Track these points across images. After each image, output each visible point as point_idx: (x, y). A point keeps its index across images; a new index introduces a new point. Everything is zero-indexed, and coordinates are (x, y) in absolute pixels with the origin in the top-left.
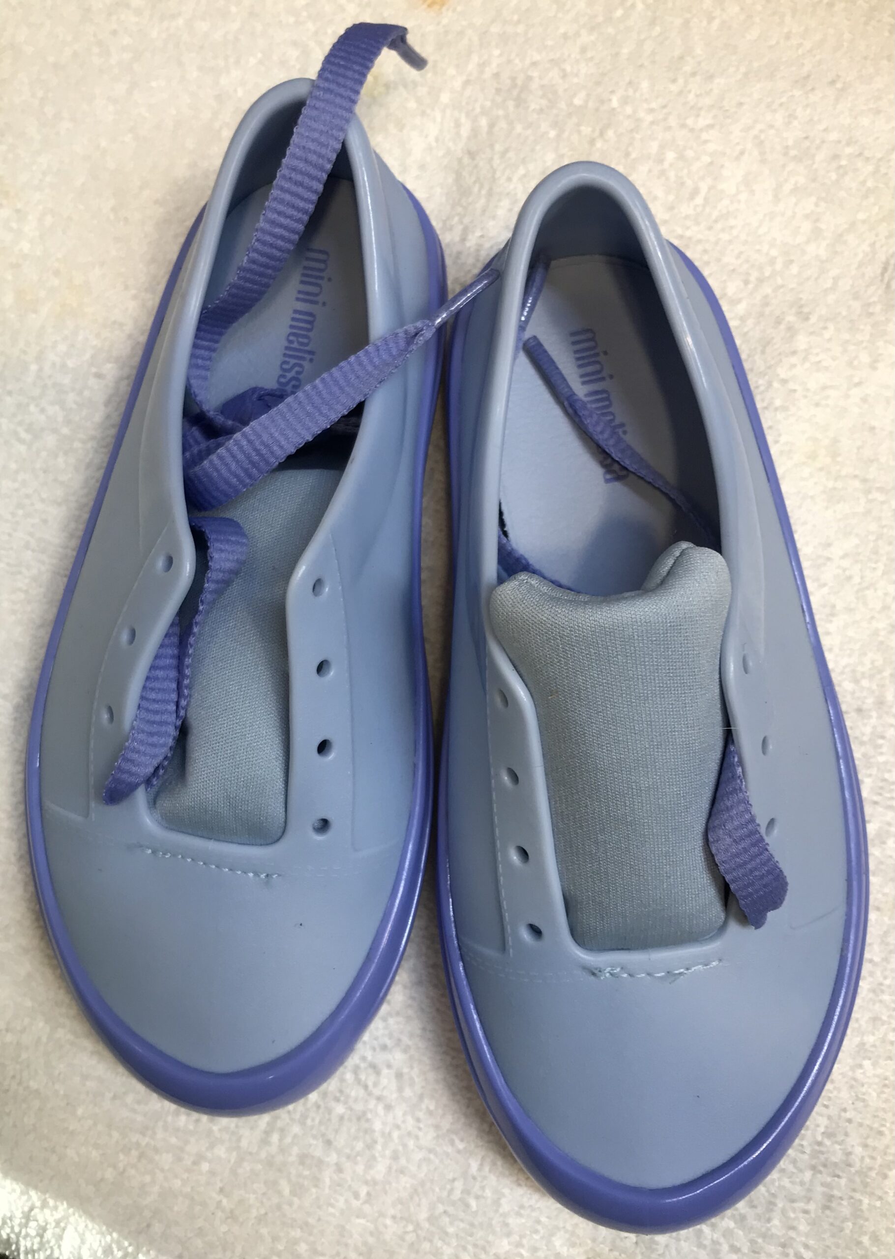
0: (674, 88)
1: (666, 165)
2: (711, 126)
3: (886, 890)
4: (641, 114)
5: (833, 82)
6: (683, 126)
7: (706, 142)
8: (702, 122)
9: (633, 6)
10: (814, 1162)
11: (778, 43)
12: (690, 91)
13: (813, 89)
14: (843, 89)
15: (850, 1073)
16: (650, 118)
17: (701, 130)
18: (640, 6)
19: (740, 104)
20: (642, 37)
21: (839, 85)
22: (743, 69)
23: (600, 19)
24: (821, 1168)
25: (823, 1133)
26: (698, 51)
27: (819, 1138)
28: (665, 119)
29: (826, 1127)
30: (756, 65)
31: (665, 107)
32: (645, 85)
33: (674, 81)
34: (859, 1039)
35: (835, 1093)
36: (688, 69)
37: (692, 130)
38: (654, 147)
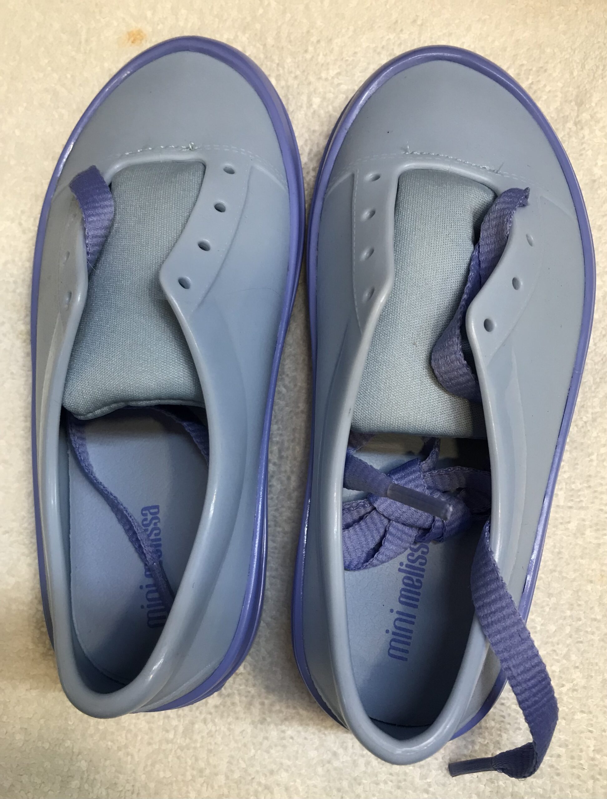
0: (308, 56)
1: (315, 106)
2: (339, 74)
3: (594, 566)
4: (291, 81)
5: (414, 21)
6: (320, 78)
7: (339, 85)
8: (332, 73)
9: (269, 4)
10: (592, 773)
11: (371, 4)
12: (318, 55)
13: (402, 30)
14: (422, 25)
15: (601, 703)
16: (296, 83)
17: (333, 78)
18: (274, 4)
19: (355, 53)
20: (279, 24)
21: (419, 22)
22: (352, 28)
23: (249, 19)
24: (598, 777)
25: (593, 750)
26: (319, 23)
27: (591, 755)
28: (306, 79)
29: (594, 746)
30: (360, 23)
31: (304, 71)
32: (289, 60)
33: (306, 51)
34: (601, 677)
35: (595, 720)
36: (314, 39)
37: (326, 79)
38: (304, 98)
